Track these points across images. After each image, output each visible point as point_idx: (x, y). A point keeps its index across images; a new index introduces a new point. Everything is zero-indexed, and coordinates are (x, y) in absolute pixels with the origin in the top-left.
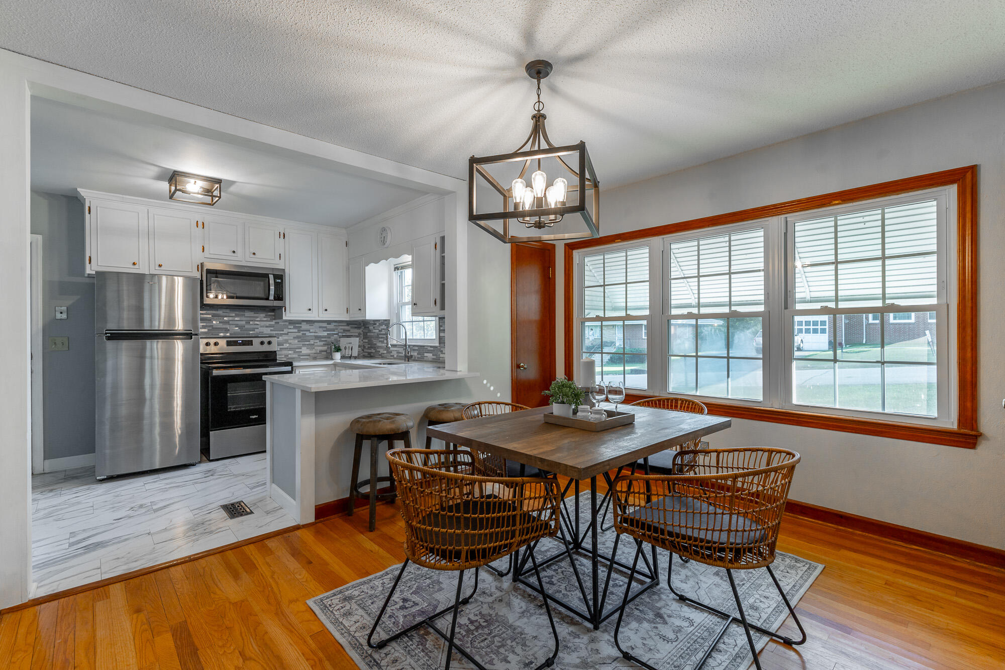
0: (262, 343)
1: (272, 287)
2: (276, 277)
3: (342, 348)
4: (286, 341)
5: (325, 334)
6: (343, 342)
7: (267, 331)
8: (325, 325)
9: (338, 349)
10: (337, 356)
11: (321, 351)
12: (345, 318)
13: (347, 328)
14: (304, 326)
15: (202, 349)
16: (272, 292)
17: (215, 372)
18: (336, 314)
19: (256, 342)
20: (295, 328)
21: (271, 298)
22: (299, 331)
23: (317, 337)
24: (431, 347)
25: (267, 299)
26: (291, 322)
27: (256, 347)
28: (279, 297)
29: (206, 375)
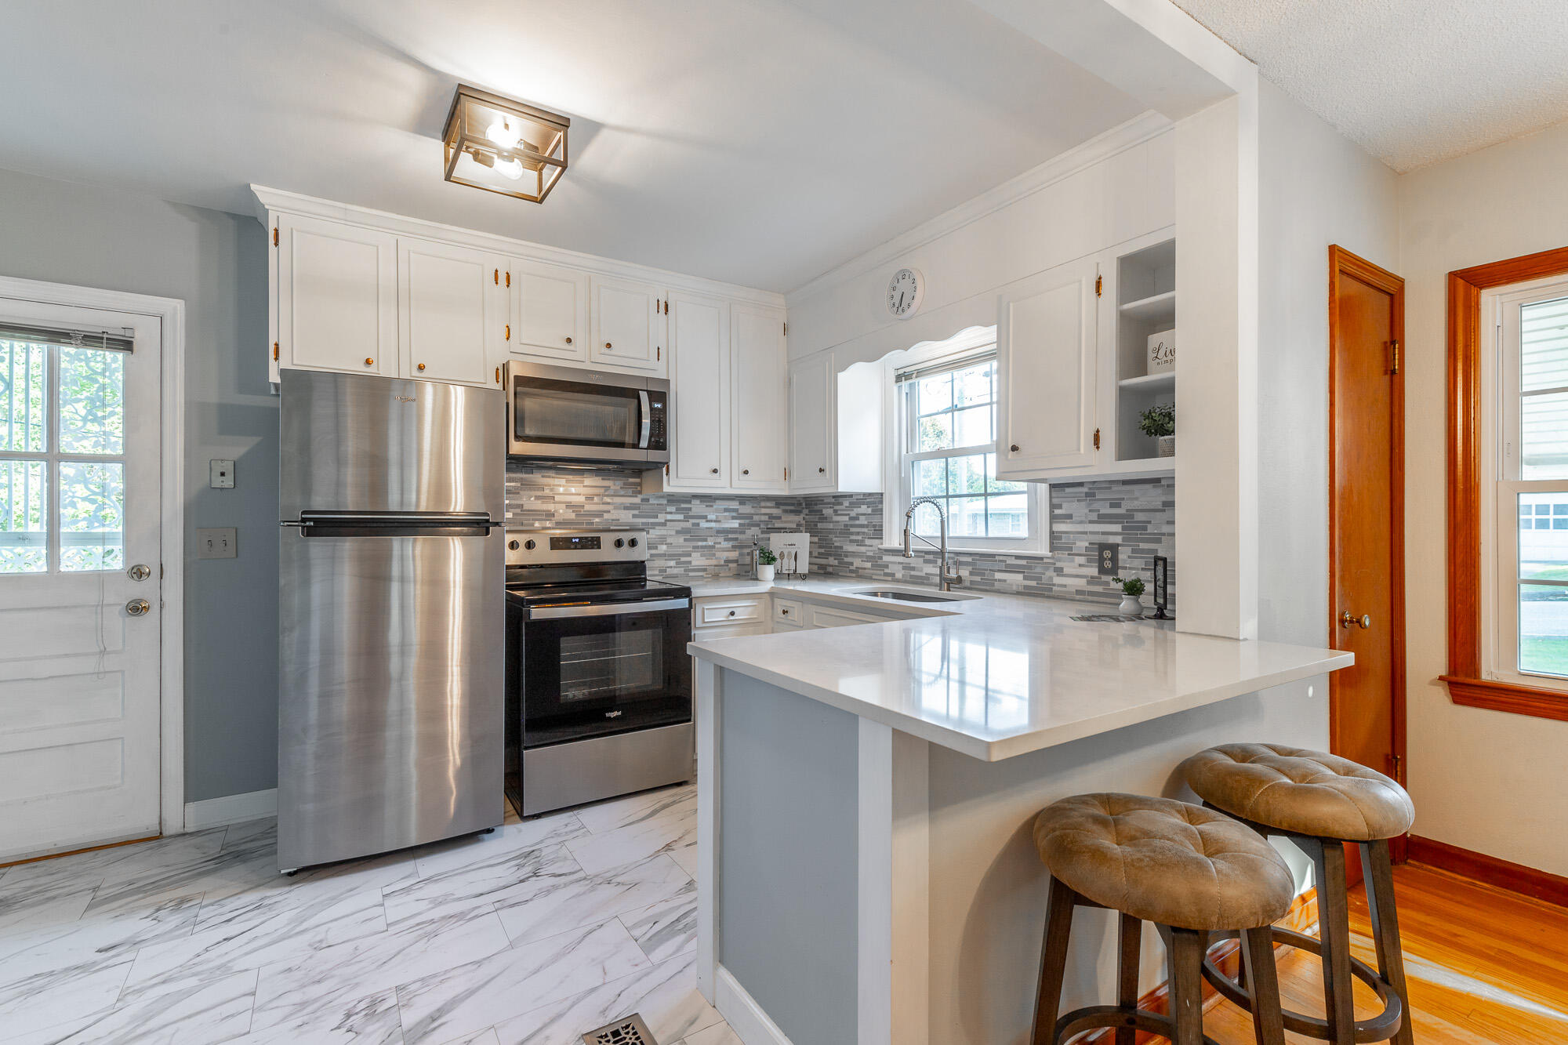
0: (619, 543)
1: (646, 421)
2: (654, 396)
3: (776, 554)
4: (663, 540)
5: (735, 524)
6: (777, 543)
7: (626, 517)
8: (734, 505)
9: (769, 559)
10: (769, 572)
11: (728, 561)
12: (781, 490)
13: (775, 511)
14: (697, 507)
15: (512, 557)
16: (646, 432)
17: (537, 613)
18: (766, 483)
19: (607, 540)
20: (679, 511)
21: (644, 443)
22: (687, 518)
23: (719, 532)
24: (1018, 557)
25: (636, 446)
26: (674, 499)
27: (606, 553)
28: (659, 442)
29: (515, 613)
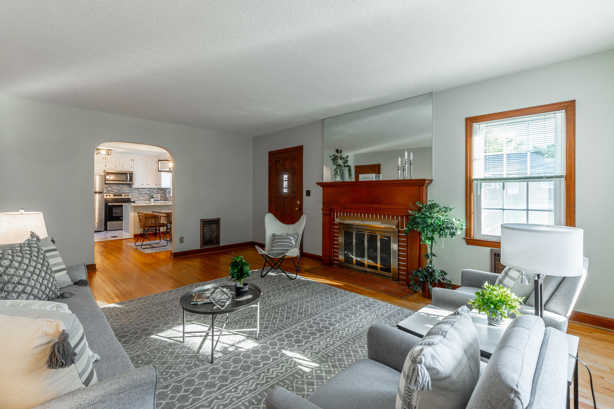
0: (125, 195)
1: (128, 177)
2: (130, 174)
3: (154, 197)
4: (134, 195)
5: (149, 192)
6: (155, 195)
7: (127, 191)
8: (149, 189)
9: (153, 198)
10: (152, 200)
11: (147, 199)
12: (156, 187)
13: (158, 190)
14: (141, 190)
15: (105, 197)
16: (129, 179)
17: (109, 204)
18: (152, 186)
19: (123, 195)
20: (137, 190)
21: (128, 181)
22: (139, 192)
23: (146, 194)
25: (127, 181)
26: (136, 188)
27: (123, 196)
28: (131, 180)
29: (106, 205)
